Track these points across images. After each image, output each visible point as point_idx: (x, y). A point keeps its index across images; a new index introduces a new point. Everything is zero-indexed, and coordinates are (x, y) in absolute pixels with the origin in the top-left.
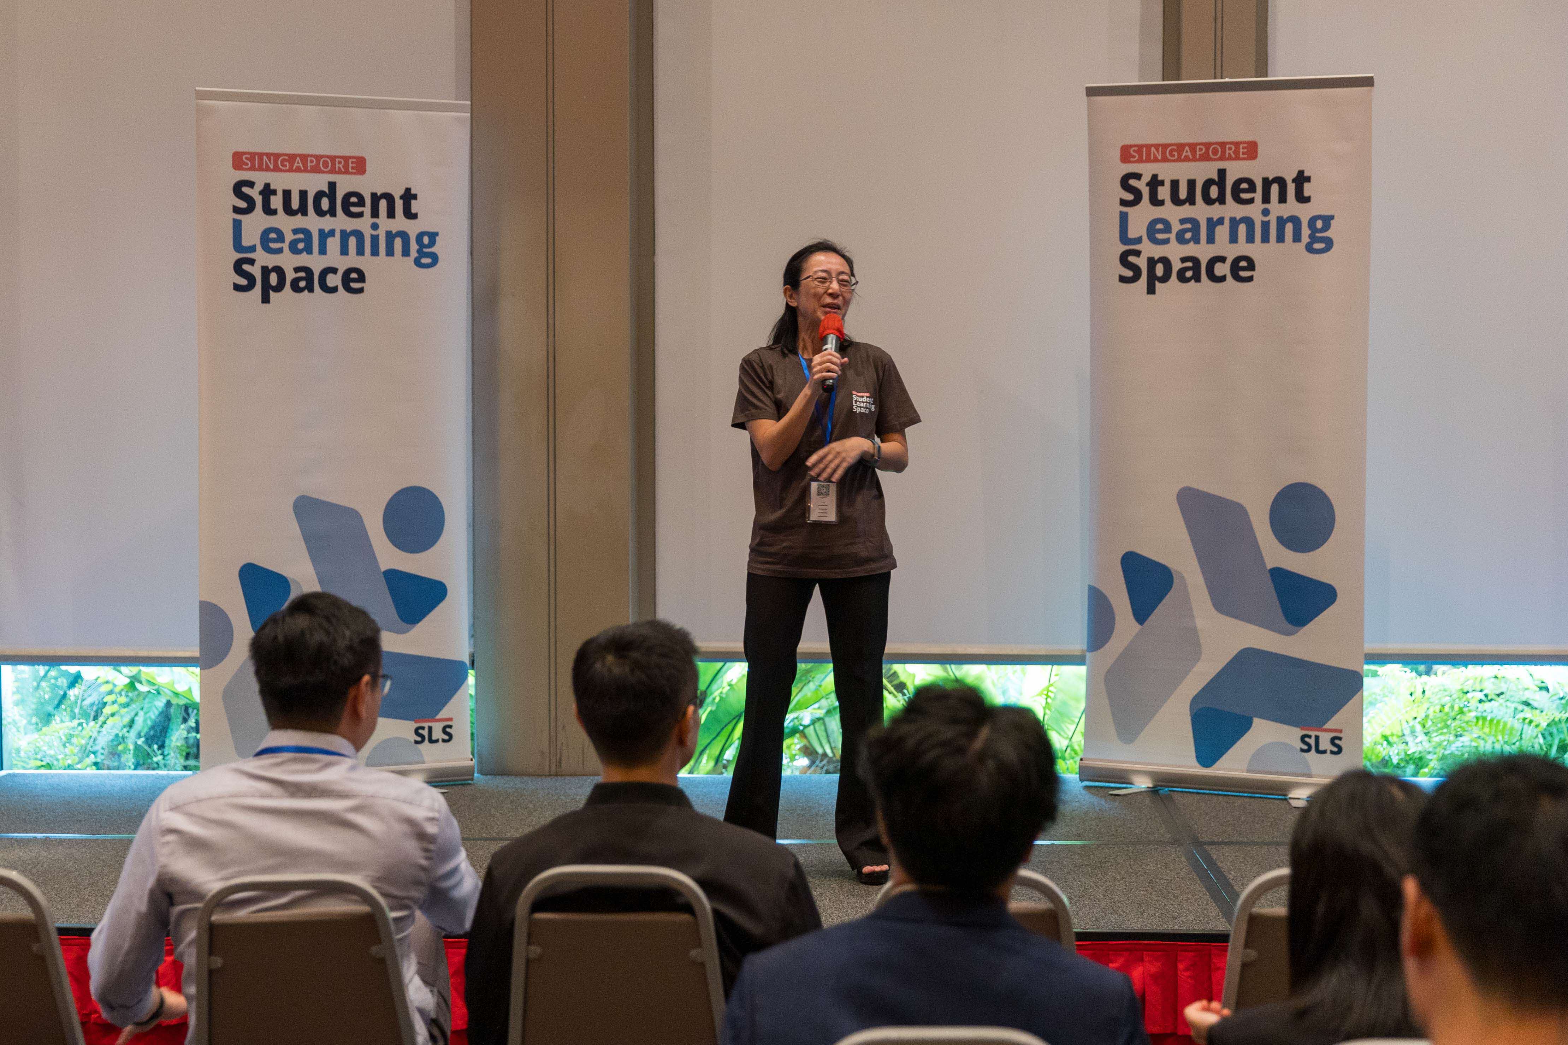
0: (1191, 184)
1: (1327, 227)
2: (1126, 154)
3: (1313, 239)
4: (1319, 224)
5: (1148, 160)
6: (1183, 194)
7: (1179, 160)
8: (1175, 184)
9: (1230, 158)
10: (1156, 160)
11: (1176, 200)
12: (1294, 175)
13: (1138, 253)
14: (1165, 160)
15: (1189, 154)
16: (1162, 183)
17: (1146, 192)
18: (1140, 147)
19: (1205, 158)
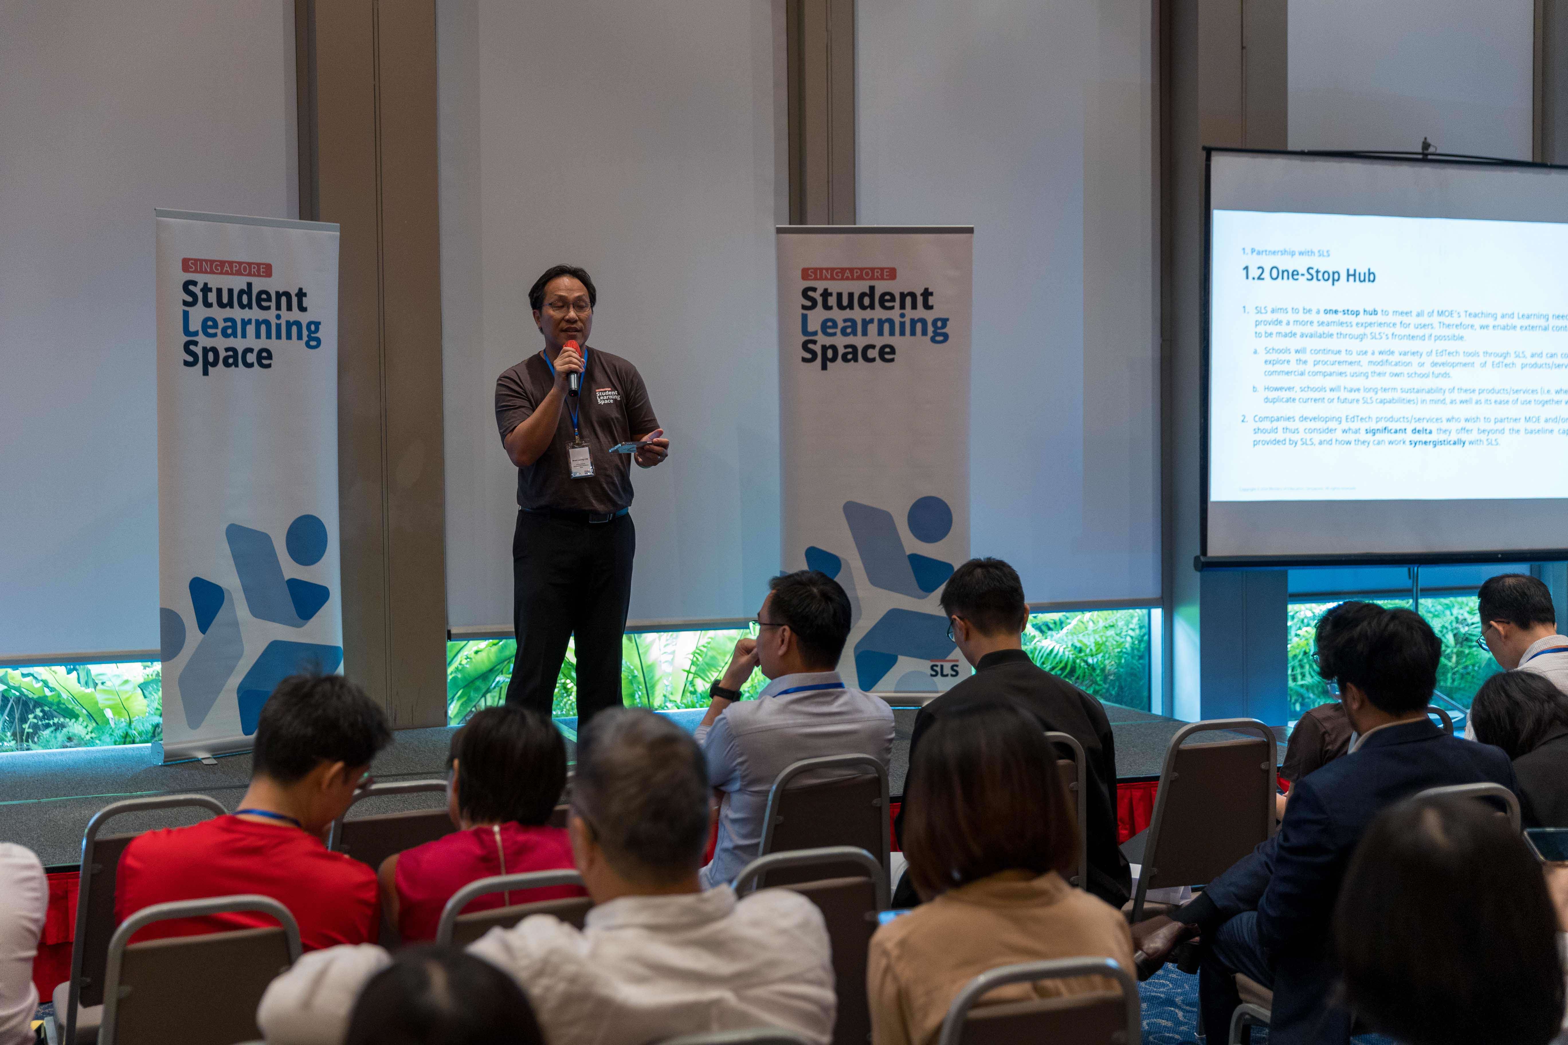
0: (851, 295)
1: (944, 325)
2: (806, 274)
3: (936, 334)
4: (939, 324)
5: (821, 279)
6: (845, 302)
7: (842, 279)
8: (840, 295)
9: (878, 279)
10: (826, 279)
11: (841, 307)
12: (922, 291)
13: (815, 342)
14: (832, 278)
15: (849, 275)
16: (831, 294)
17: (820, 300)
18: (816, 269)
19: (860, 278)
